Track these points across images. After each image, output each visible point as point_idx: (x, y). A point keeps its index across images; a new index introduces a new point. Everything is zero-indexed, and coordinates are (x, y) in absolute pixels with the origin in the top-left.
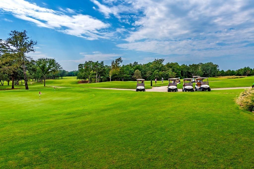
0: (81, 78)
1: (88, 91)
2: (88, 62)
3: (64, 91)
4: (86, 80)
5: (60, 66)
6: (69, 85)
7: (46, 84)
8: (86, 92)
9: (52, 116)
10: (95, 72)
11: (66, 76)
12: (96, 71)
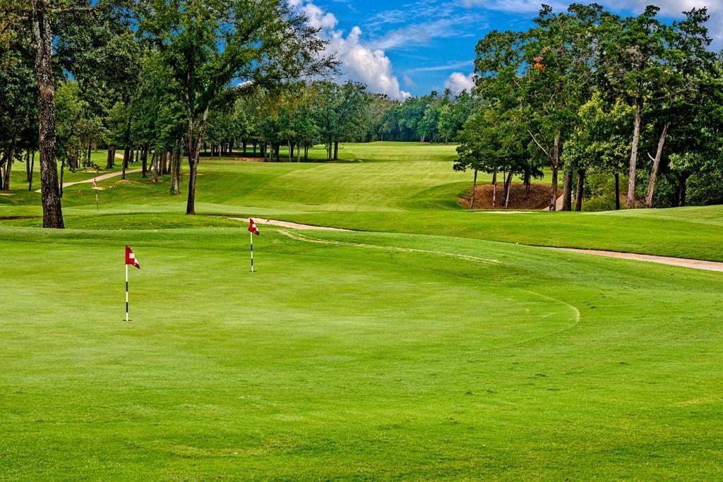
0: (495, 164)
1: (526, 272)
2: (563, 19)
3: (323, 260)
4: (533, 180)
5: (319, 43)
6: (382, 217)
7: (205, 199)
8: (512, 279)
9: (179, 449)
10: (620, 109)
11: (368, 139)
12: (629, 101)
